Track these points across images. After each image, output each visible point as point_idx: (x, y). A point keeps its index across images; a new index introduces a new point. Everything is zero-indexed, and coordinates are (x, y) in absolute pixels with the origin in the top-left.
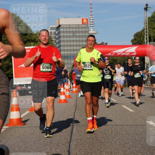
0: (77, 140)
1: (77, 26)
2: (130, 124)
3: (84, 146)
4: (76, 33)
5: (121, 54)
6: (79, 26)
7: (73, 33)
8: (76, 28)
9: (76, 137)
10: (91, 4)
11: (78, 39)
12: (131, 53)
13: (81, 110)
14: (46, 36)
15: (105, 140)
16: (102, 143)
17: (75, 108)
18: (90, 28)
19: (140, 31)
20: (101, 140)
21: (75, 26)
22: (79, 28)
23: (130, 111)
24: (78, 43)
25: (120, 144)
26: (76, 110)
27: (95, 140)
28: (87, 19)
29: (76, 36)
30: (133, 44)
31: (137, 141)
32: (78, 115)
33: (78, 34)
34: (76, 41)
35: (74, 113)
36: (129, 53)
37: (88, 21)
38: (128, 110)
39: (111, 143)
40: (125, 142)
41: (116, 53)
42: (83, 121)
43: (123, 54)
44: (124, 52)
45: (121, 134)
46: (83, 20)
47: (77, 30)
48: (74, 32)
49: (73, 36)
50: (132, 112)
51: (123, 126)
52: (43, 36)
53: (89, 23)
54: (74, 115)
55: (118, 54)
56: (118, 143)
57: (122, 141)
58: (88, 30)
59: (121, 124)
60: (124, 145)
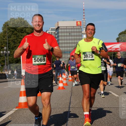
1: (73, 27)
2: (116, 107)
3: (78, 124)
4: (72, 33)
6: (74, 27)
7: (69, 33)
8: (72, 29)
10: (84, 10)
11: (73, 38)
12: (116, 49)
13: (76, 95)
14: (39, 22)
17: (71, 94)
18: (83, 29)
19: (124, 31)
21: (71, 27)
22: (74, 29)
23: (115, 96)
25: (108, 123)
26: (71, 96)
28: (80, 22)
29: (72, 36)
30: (118, 42)
31: (122, 120)
32: (73, 99)
33: (73, 34)
34: (72, 39)
35: (70, 98)
36: (115, 49)
37: (82, 23)
38: (114, 95)
39: (100, 122)
40: (112, 122)
42: (77, 104)
43: (110, 50)
44: (110, 48)
46: (77, 22)
47: (73, 30)
49: (69, 35)
50: (118, 97)
51: (110, 108)
53: (82, 25)
54: (70, 100)
56: (106, 122)
57: (110, 121)
58: (81, 31)
59: (108, 107)
60: (111, 124)
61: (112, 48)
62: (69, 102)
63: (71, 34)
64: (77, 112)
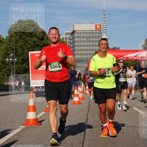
0: (90, 140)
1: (91, 31)
3: (96, 146)
5: (132, 59)
6: (93, 31)
7: (87, 39)
8: (90, 33)
9: (89, 137)
10: (104, 11)
11: (91, 44)
13: (94, 112)
14: (55, 34)
15: (117, 140)
16: (114, 143)
17: (88, 110)
18: (103, 33)
20: (113, 141)
21: (89, 31)
22: (92, 33)
24: (91, 48)
25: (131, 145)
26: (89, 112)
27: (107, 140)
28: (100, 25)
29: (90, 41)
30: (144, 49)
32: (91, 116)
33: (91, 39)
34: (90, 46)
35: (87, 115)
36: (140, 58)
39: (123, 144)
40: (137, 143)
41: (127, 57)
42: (95, 122)
43: (135, 58)
44: (135, 56)
45: (132, 135)
46: (96, 26)
47: (91, 35)
48: (87, 37)
49: (87, 41)
51: (134, 127)
52: (53, 34)
53: (102, 29)
54: (87, 116)
55: (129, 58)
56: (129, 144)
57: (134, 142)
58: (101, 36)
59: (132, 125)
60: (135, 146)
61: (137, 56)
62: (86, 119)
63: (89, 39)
64: (95, 131)
